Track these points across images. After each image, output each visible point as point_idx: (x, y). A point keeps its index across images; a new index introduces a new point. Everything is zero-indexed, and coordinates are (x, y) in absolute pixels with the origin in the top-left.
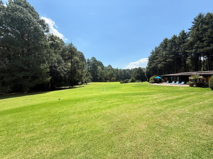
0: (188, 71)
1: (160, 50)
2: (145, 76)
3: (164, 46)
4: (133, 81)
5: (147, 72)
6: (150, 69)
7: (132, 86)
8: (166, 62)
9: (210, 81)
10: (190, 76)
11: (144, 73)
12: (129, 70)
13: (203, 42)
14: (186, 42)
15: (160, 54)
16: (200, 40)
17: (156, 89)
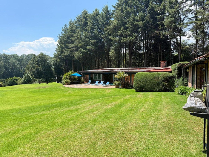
0: (111, 66)
1: (77, 28)
2: (52, 71)
3: (83, 23)
4: (28, 81)
5: (55, 64)
6: (60, 58)
7: (29, 90)
8: (86, 49)
9: (135, 80)
10: (115, 73)
11: (49, 66)
12: (17, 56)
13: (126, 28)
14: (110, 25)
15: (77, 34)
16: (123, 25)
17: (76, 94)
